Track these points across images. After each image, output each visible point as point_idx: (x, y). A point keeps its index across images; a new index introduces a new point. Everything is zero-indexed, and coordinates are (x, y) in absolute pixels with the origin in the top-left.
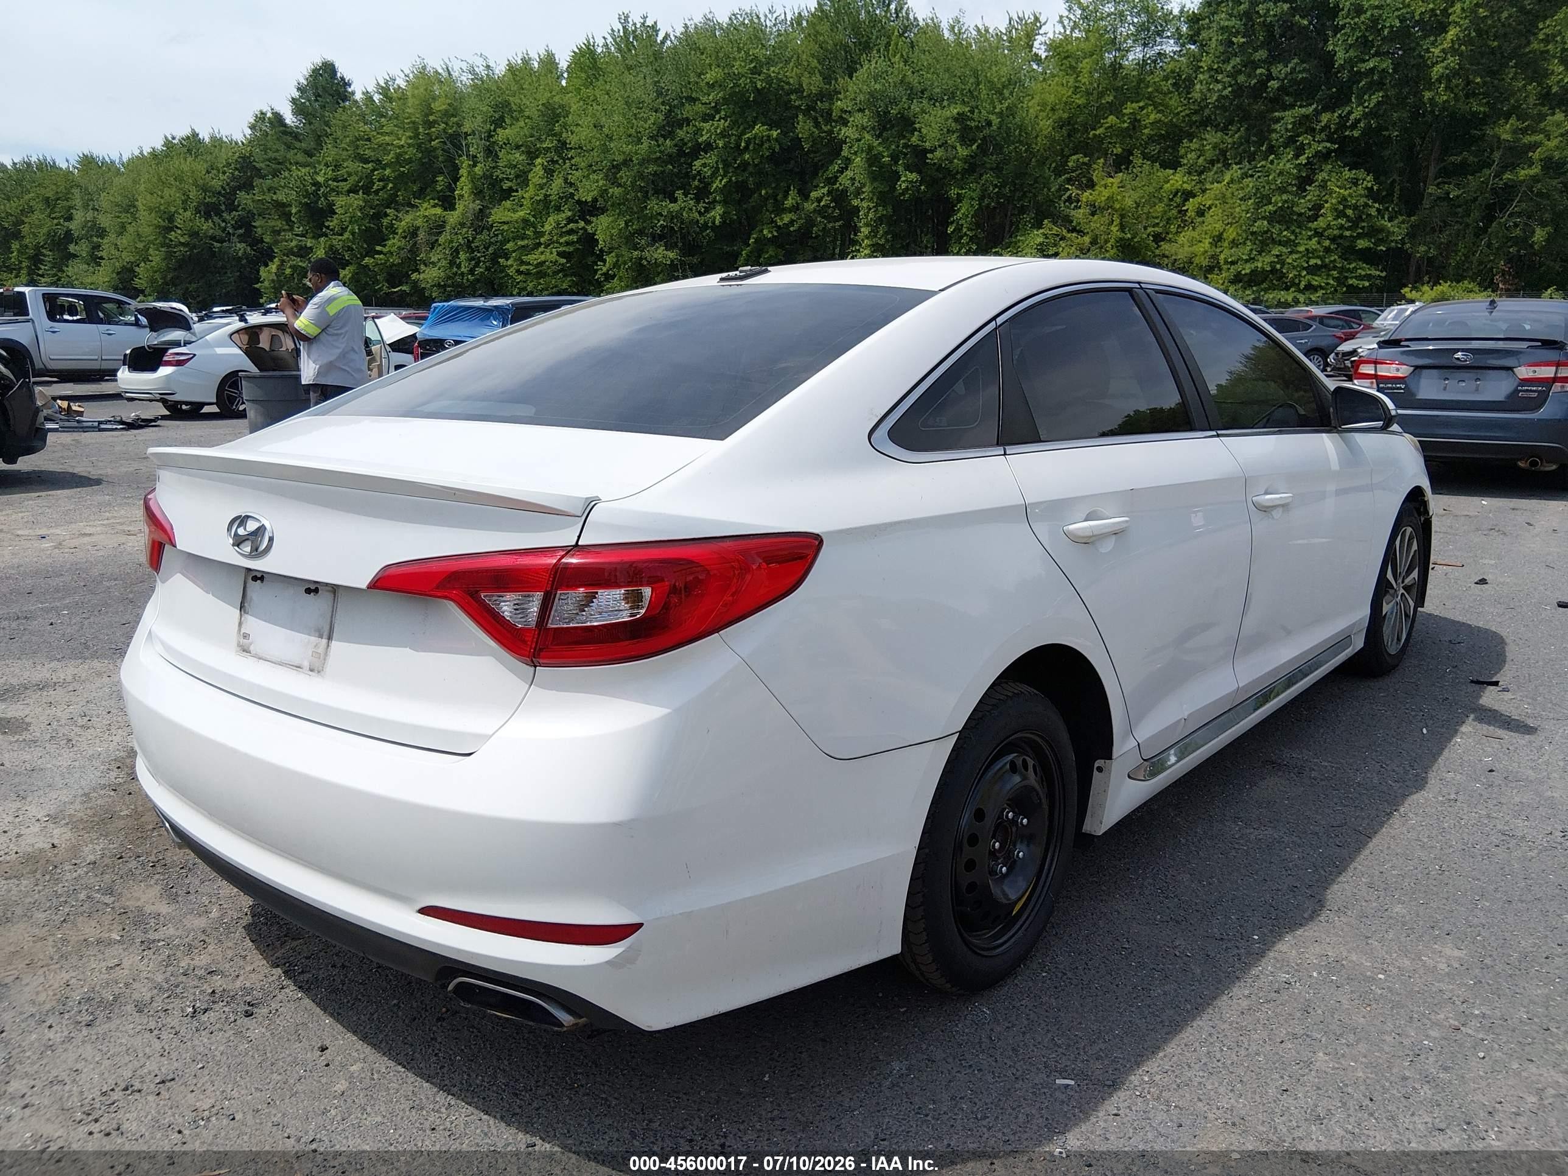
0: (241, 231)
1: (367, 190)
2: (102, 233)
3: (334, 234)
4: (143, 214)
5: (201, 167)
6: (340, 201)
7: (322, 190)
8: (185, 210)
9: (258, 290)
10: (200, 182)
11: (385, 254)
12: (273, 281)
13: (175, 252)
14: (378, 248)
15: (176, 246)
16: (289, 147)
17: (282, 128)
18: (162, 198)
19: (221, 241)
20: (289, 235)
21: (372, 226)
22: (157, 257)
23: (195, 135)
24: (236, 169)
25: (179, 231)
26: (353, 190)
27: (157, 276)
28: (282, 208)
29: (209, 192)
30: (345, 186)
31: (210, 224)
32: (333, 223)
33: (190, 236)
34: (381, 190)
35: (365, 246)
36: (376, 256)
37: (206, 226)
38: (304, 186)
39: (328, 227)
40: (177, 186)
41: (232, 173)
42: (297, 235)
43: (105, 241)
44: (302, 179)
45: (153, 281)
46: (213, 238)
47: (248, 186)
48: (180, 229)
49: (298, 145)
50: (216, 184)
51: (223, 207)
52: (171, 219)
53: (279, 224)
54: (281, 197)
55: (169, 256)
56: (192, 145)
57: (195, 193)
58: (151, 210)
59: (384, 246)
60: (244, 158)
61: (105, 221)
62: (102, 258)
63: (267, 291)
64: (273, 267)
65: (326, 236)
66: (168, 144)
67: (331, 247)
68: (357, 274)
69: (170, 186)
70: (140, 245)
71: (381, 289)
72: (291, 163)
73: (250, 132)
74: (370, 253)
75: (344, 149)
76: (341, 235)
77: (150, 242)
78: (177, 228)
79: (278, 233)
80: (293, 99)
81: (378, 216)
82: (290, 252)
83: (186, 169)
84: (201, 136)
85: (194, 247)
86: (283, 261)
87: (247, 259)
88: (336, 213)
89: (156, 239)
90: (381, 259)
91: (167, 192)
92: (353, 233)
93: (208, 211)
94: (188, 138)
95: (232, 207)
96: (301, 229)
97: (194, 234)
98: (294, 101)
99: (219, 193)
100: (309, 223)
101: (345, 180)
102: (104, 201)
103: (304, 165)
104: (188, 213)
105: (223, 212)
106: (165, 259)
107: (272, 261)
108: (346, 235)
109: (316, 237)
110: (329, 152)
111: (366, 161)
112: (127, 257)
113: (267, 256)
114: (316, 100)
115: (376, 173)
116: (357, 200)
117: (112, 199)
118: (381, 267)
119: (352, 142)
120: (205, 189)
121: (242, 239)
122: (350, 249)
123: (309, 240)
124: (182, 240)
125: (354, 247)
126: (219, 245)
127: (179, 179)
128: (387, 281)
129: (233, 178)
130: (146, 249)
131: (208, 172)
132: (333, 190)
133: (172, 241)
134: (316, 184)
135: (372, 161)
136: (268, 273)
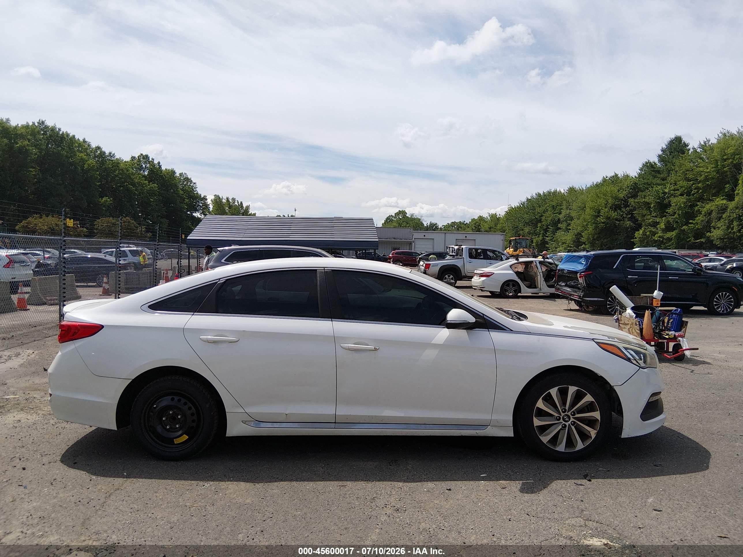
0: (630, 216)
1: (689, 194)
2: (572, 219)
3: (670, 216)
4: (588, 210)
5: (616, 189)
6: (673, 200)
7: (667, 195)
8: (606, 208)
9: (633, 242)
10: (614, 195)
11: (694, 224)
12: (640, 238)
13: (599, 226)
14: (691, 221)
15: (599, 223)
16: (655, 177)
17: (652, 169)
18: (596, 203)
19: (619, 221)
20: (649, 217)
21: (689, 211)
22: (591, 228)
23: (616, 175)
24: (631, 189)
25: (602, 217)
26: (682, 195)
27: (590, 236)
28: (647, 205)
29: (617, 199)
30: (678, 193)
31: (616, 213)
32: (670, 210)
33: (606, 219)
34: (696, 193)
35: (684, 220)
36: (689, 225)
37: (614, 215)
38: (658, 194)
39: (667, 213)
40: (603, 198)
41: (629, 191)
42: (652, 217)
43: (572, 222)
44: (657, 192)
45: (588, 238)
46: (616, 220)
47: (635, 196)
48: (602, 216)
49: (659, 175)
50: (621, 196)
51: (622, 206)
52: (599, 212)
53: (645, 212)
54: (647, 200)
55: (596, 228)
56: (615, 179)
57: (611, 200)
58: (591, 208)
59: (694, 220)
60: (636, 183)
61: (574, 214)
62: (570, 229)
63: (637, 242)
64: (641, 232)
65: (665, 216)
66: (604, 180)
67: (668, 222)
68: (679, 234)
69: (600, 198)
70: (585, 224)
71: (690, 241)
72: (653, 184)
73: (639, 172)
74: (687, 224)
75: (680, 176)
76: (674, 216)
77: (589, 222)
78: (601, 216)
79: (644, 216)
80: (659, 155)
81: (692, 206)
82: (650, 225)
83: (608, 190)
84: (619, 176)
85: (608, 223)
86: (645, 229)
87: (631, 228)
88: (672, 206)
89: (591, 221)
90: (691, 227)
91: (599, 200)
92: (679, 215)
93: (616, 208)
94: (613, 177)
95: (626, 206)
96: (655, 214)
97: (608, 218)
98: (659, 156)
99: (622, 200)
100: (659, 211)
101: (678, 190)
102: (574, 206)
103: (659, 185)
104: (607, 209)
105: (622, 208)
106: (593, 229)
107: (641, 229)
108: (676, 215)
109: (661, 217)
110: (672, 178)
111: (689, 180)
112: (580, 229)
113: (638, 227)
114: (670, 155)
115: (694, 185)
116: (682, 200)
117: (577, 204)
118: (692, 230)
119: (684, 172)
120: (616, 198)
121: (630, 219)
122: (677, 222)
123: (658, 219)
124: (602, 221)
125: (679, 221)
126: (618, 222)
127: (605, 195)
128: (694, 237)
129: (629, 193)
130: (587, 225)
131: (619, 191)
132: (672, 195)
133: (598, 221)
134: (665, 193)
135: (693, 180)
136: (639, 234)
